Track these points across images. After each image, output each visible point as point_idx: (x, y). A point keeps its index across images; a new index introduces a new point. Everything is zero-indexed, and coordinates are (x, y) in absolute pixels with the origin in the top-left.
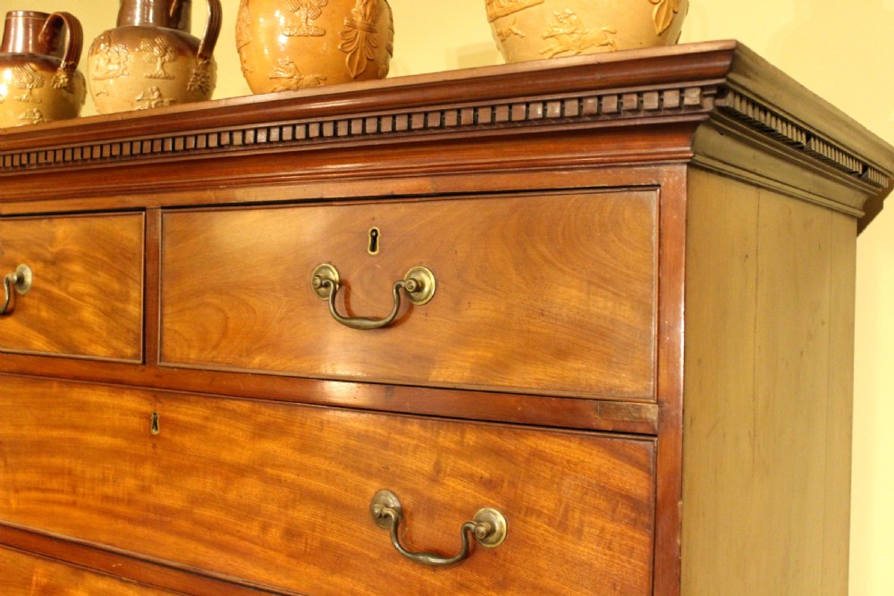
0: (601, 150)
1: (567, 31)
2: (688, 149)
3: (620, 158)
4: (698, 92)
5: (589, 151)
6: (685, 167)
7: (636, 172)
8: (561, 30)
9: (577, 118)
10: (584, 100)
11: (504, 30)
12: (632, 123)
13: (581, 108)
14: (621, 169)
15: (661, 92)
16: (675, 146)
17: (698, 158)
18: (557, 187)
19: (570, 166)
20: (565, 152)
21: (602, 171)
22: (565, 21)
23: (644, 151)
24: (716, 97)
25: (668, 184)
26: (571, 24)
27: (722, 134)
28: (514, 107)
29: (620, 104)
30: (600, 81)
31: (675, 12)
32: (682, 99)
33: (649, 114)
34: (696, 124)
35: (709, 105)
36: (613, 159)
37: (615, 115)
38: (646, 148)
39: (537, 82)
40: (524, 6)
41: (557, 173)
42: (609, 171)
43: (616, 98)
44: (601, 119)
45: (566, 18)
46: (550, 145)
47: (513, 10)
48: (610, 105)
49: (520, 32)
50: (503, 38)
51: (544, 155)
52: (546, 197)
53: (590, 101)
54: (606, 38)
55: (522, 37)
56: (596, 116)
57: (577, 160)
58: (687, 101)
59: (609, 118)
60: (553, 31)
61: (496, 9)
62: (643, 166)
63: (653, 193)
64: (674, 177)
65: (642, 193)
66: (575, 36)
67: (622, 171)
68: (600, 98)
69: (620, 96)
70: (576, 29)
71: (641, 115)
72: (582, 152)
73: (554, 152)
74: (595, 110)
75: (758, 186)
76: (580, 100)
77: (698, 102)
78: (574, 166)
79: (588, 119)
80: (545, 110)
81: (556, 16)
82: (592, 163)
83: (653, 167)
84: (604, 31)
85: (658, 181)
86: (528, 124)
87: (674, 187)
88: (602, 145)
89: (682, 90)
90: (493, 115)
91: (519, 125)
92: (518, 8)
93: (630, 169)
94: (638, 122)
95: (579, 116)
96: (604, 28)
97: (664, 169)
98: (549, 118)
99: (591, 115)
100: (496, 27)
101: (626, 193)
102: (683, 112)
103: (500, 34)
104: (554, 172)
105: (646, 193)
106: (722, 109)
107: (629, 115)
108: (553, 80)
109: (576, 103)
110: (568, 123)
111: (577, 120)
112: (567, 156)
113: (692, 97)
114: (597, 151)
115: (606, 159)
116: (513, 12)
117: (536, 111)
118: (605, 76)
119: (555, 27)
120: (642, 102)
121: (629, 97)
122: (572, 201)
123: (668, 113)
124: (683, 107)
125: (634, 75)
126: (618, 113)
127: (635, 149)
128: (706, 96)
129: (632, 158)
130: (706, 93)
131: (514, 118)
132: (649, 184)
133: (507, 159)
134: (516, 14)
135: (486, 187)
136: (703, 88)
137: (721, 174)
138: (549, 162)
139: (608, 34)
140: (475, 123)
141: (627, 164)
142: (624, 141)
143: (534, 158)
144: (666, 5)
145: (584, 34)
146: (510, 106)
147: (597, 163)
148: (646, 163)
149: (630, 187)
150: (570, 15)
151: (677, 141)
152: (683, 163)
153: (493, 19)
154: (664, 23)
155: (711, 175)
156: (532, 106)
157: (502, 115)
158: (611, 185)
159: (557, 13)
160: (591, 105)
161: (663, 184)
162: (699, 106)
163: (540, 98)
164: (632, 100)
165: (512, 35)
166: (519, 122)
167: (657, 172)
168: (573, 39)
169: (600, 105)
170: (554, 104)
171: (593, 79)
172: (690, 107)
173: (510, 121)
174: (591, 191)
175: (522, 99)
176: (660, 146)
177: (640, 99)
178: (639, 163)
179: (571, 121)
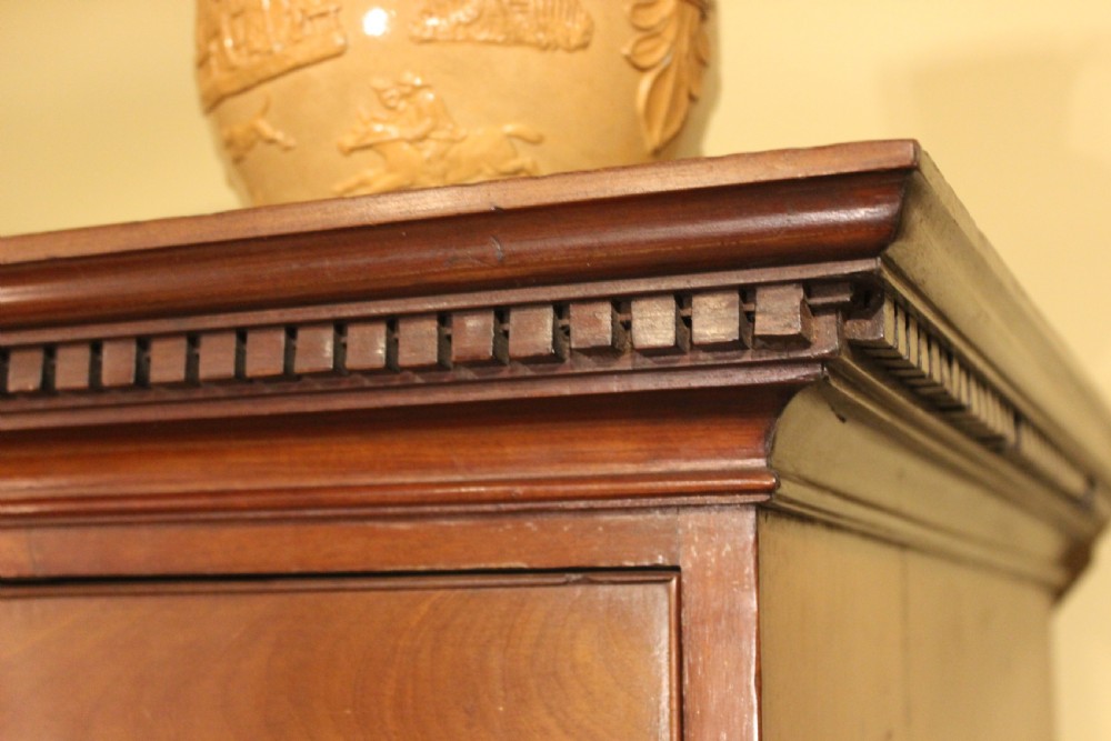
0: (505, 463)
1: (410, 133)
2: (760, 463)
3: (560, 489)
4: (796, 297)
5: (470, 467)
6: (752, 515)
7: (607, 527)
8: (393, 131)
9: (438, 371)
10: (455, 320)
11: (239, 130)
12: (596, 387)
13: (445, 341)
14: (565, 517)
15: (683, 298)
16: (721, 453)
17: (789, 489)
18: (378, 568)
19: (416, 508)
20: (400, 467)
21: (508, 524)
22: (402, 105)
23: (630, 469)
24: (846, 312)
25: (702, 563)
26: (420, 114)
27: (843, 420)
28: (251, 337)
29: (562, 332)
30: (501, 263)
31: (692, 98)
32: (748, 318)
33: (649, 363)
34: (786, 392)
35: (826, 336)
36: (540, 489)
37: (547, 362)
38: (635, 461)
39: (314, 265)
40: (290, 63)
41: (379, 525)
42: (530, 524)
43: (549, 313)
44: (505, 373)
45: (405, 96)
46: (360, 449)
47: (261, 74)
48: (535, 332)
49: (279, 136)
50: (238, 153)
51: (344, 474)
52: (348, 595)
53: (472, 323)
54: (515, 155)
55: (287, 149)
56: (492, 364)
57: (438, 491)
58: (765, 325)
59: (528, 372)
60: (369, 133)
61: (218, 75)
62: (628, 510)
63: (660, 590)
64: (720, 548)
65: (628, 588)
66: (430, 148)
67: (567, 525)
68: (501, 313)
69: (560, 308)
70: (434, 128)
71: (625, 363)
72: (452, 467)
73: (369, 468)
74: (487, 348)
75: (903, 546)
76: (443, 317)
77: (796, 329)
78: (428, 509)
79: (469, 374)
80: (340, 348)
81: (379, 92)
82: (480, 500)
83: (658, 515)
84: (510, 136)
85: (673, 556)
86: (295, 388)
87: (719, 574)
88: (509, 450)
89: (747, 293)
90: (192, 362)
91: (268, 390)
92: (274, 69)
93: (587, 520)
94: (615, 386)
95: (441, 366)
96: (509, 128)
97: (691, 520)
98: (352, 372)
99: (474, 363)
100: (220, 124)
101: (579, 590)
102: (747, 358)
103: (229, 143)
104: (370, 524)
105: (638, 591)
106: (861, 350)
107: (589, 365)
108: (361, 260)
109: (431, 327)
110: (409, 387)
111: (435, 376)
112: (410, 479)
113: (779, 314)
114: (492, 465)
115: (519, 490)
116: (261, 82)
117: (317, 350)
118: (515, 247)
119: (376, 120)
120: (628, 326)
121: (587, 310)
122: (424, 608)
123: (705, 358)
124: (748, 340)
125: (602, 247)
126: (555, 358)
127: (604, 461)
128: (816, 311)
129: (595, 487)
130: (818, 301)
131: (252, 369)
132: (646, 563)
133: (238, 485)
134: (267, 88)
135: (179, 565)
136: (809, 286)
137: (832, 525)
138: (355, 496)
139: (518, 143)
140: (142, 380)
141: (582, 504)
142: (571, 440)
143: (314, 482)
144: (671, 77)
145: (453, 141)
146: (242, 334)
147: (494, 500)
148: (637, 503)
149: (590, 573)
150: (417, 89)
151: (724, 438)
152: (745, 505)
153: (214, 103)
154: (667, 124)
155: (809, 530)
156: (303, 335)
157: (217, 360)
158: (536, 565)
159: (379, 83)
160: (474, 333)
161: (686, 565)
162: (801, 341)
163: (325, 312)
164: (597, 322)
165: (260, 145)
166: (269, 379)
167: (671, 529)
168: (427, 154)
169: (502, 336)
170: (367, 330)
171: (482, 258)
172: (771, 341)
173: (240, 376)
174: (477, 580)
175: (272, 316)
176: (674, 454)
177: (622, 317)
178: (618, 503)
179: (418, 380)
